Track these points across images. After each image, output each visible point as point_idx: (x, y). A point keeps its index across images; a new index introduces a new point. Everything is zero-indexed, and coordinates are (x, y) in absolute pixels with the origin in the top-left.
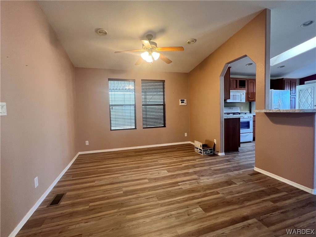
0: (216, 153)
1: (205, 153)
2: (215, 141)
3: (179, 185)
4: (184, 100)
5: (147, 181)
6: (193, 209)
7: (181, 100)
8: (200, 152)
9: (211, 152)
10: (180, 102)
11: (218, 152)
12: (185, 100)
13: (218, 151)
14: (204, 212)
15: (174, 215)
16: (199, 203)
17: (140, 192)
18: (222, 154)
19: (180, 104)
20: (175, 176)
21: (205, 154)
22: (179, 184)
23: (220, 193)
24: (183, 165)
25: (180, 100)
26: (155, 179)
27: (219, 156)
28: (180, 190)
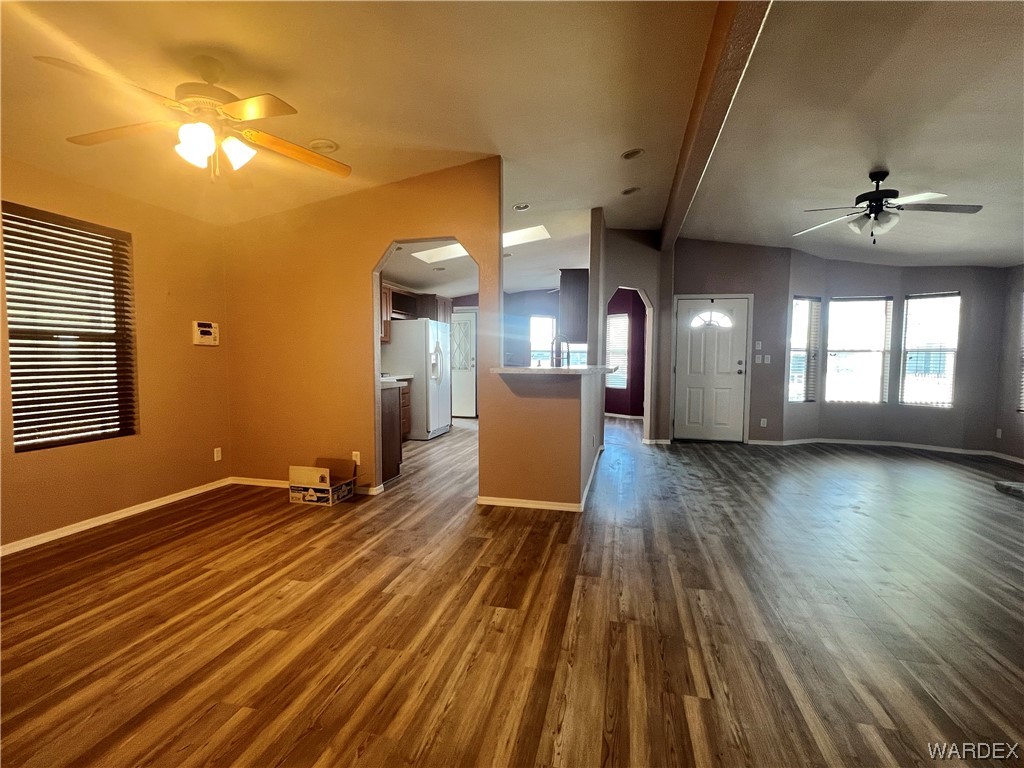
0: (361, 491)
1: (336, 497)
2: (356, 456)
3: (392, 595)
4: (210, 326)
5: (273, 634)
6: (491, 618)
7: (200, 325)
8: (319, 499)
9: (350, 491)
10: (196, 330)
11: (369, 486)
12: (213, 325)
13: (367, 482)
14: (514, 610)
15: (477, 649)
16: (484, 601)
17: (313, 668)
18: (377, 490)
19: (197, 337)
20: (343, 581)
21: (337, 502)
22: (387, 590)
23: (489, 565)
24: (320, 546)
25: (195, 324)
26: (297, 617)
27: (373, 496)
28: (410, 602)
